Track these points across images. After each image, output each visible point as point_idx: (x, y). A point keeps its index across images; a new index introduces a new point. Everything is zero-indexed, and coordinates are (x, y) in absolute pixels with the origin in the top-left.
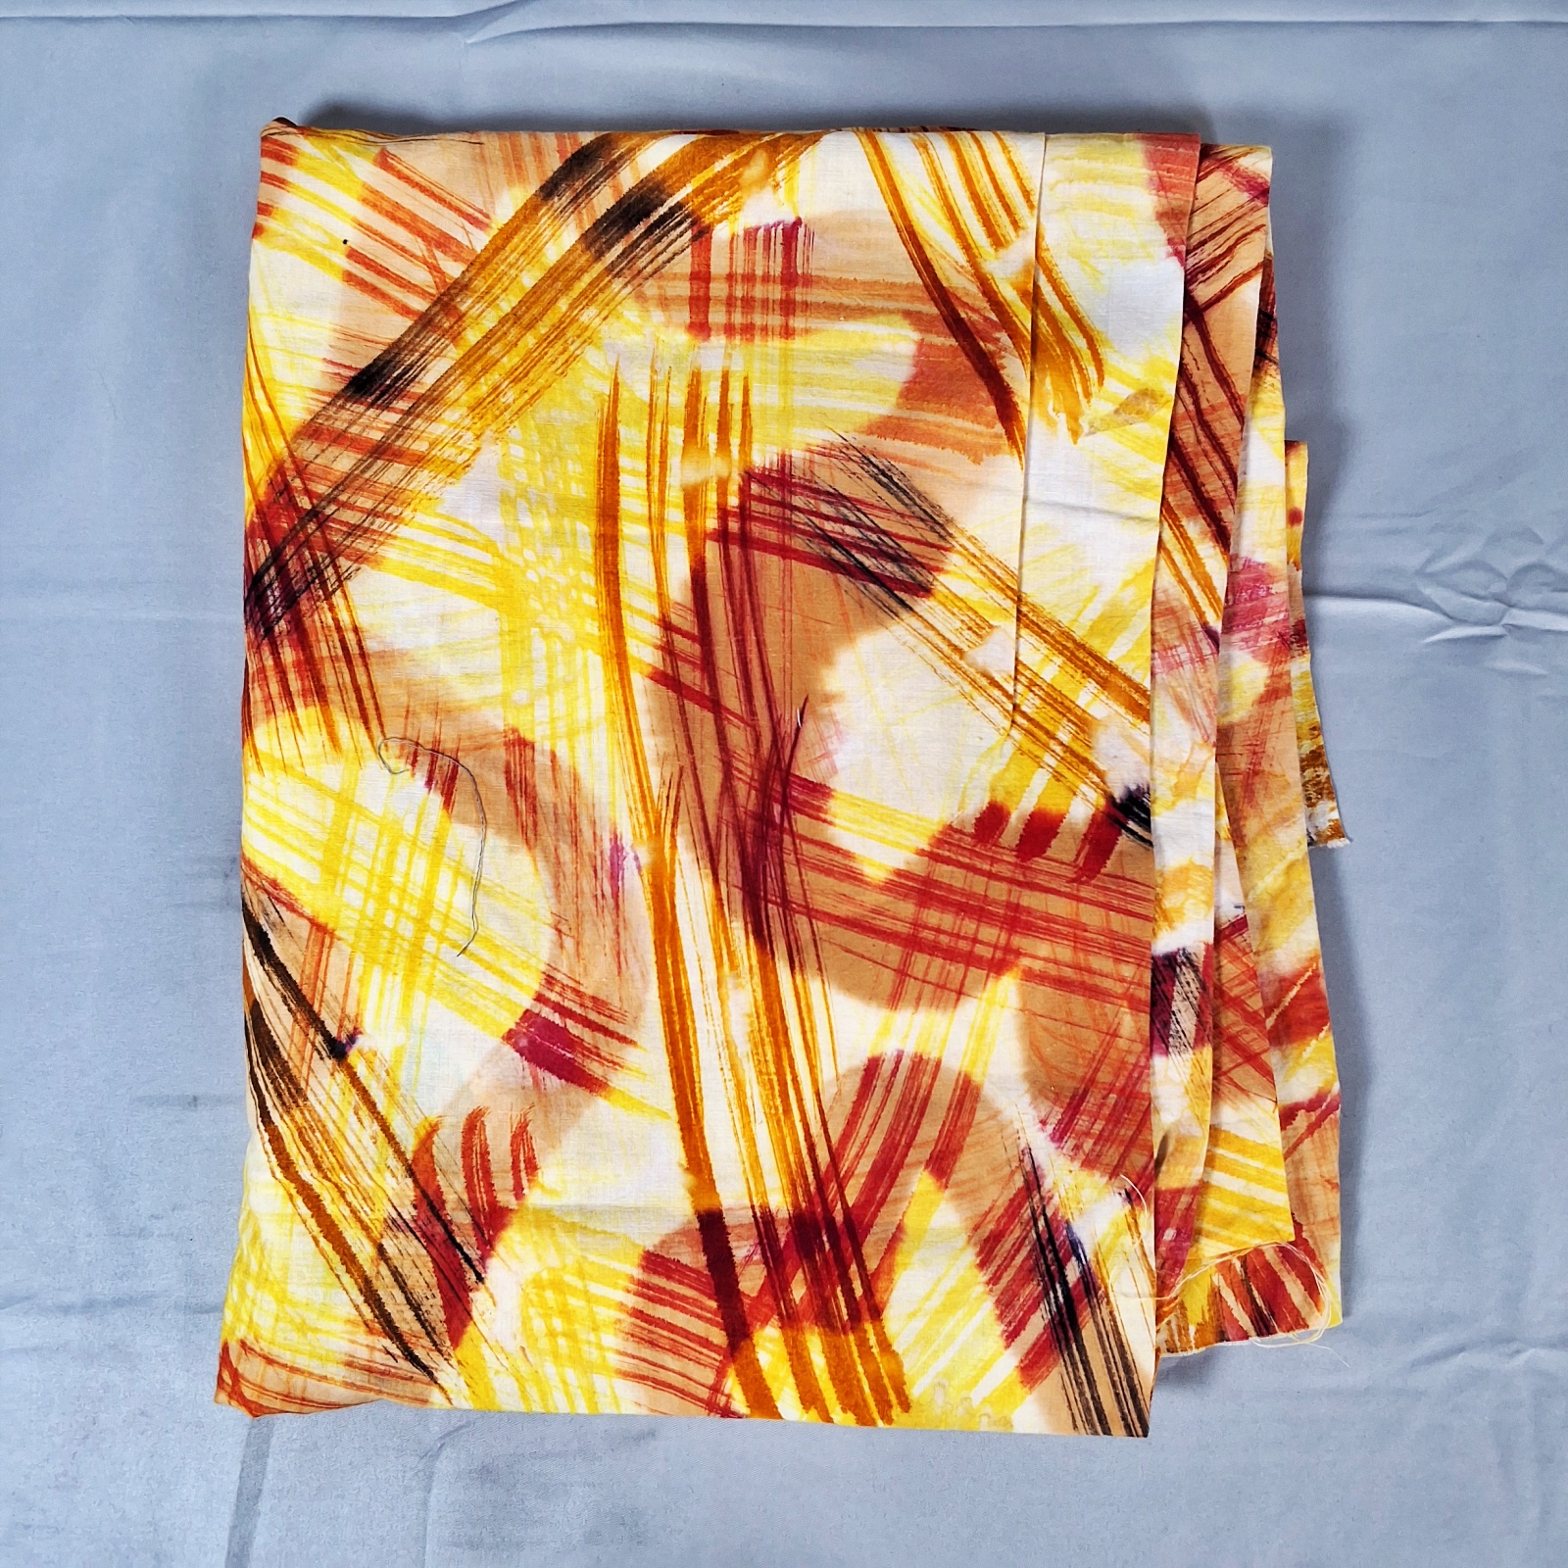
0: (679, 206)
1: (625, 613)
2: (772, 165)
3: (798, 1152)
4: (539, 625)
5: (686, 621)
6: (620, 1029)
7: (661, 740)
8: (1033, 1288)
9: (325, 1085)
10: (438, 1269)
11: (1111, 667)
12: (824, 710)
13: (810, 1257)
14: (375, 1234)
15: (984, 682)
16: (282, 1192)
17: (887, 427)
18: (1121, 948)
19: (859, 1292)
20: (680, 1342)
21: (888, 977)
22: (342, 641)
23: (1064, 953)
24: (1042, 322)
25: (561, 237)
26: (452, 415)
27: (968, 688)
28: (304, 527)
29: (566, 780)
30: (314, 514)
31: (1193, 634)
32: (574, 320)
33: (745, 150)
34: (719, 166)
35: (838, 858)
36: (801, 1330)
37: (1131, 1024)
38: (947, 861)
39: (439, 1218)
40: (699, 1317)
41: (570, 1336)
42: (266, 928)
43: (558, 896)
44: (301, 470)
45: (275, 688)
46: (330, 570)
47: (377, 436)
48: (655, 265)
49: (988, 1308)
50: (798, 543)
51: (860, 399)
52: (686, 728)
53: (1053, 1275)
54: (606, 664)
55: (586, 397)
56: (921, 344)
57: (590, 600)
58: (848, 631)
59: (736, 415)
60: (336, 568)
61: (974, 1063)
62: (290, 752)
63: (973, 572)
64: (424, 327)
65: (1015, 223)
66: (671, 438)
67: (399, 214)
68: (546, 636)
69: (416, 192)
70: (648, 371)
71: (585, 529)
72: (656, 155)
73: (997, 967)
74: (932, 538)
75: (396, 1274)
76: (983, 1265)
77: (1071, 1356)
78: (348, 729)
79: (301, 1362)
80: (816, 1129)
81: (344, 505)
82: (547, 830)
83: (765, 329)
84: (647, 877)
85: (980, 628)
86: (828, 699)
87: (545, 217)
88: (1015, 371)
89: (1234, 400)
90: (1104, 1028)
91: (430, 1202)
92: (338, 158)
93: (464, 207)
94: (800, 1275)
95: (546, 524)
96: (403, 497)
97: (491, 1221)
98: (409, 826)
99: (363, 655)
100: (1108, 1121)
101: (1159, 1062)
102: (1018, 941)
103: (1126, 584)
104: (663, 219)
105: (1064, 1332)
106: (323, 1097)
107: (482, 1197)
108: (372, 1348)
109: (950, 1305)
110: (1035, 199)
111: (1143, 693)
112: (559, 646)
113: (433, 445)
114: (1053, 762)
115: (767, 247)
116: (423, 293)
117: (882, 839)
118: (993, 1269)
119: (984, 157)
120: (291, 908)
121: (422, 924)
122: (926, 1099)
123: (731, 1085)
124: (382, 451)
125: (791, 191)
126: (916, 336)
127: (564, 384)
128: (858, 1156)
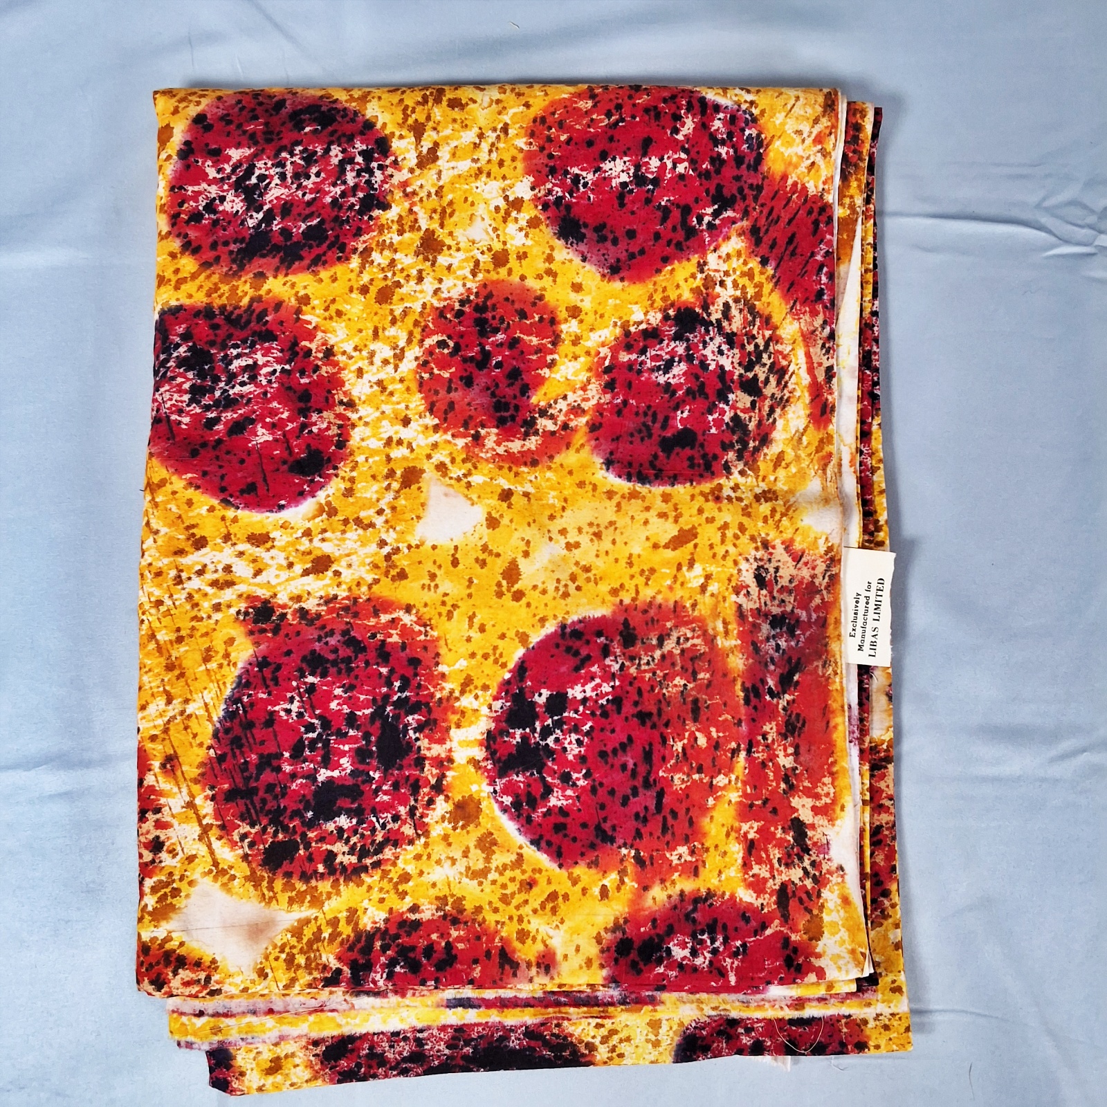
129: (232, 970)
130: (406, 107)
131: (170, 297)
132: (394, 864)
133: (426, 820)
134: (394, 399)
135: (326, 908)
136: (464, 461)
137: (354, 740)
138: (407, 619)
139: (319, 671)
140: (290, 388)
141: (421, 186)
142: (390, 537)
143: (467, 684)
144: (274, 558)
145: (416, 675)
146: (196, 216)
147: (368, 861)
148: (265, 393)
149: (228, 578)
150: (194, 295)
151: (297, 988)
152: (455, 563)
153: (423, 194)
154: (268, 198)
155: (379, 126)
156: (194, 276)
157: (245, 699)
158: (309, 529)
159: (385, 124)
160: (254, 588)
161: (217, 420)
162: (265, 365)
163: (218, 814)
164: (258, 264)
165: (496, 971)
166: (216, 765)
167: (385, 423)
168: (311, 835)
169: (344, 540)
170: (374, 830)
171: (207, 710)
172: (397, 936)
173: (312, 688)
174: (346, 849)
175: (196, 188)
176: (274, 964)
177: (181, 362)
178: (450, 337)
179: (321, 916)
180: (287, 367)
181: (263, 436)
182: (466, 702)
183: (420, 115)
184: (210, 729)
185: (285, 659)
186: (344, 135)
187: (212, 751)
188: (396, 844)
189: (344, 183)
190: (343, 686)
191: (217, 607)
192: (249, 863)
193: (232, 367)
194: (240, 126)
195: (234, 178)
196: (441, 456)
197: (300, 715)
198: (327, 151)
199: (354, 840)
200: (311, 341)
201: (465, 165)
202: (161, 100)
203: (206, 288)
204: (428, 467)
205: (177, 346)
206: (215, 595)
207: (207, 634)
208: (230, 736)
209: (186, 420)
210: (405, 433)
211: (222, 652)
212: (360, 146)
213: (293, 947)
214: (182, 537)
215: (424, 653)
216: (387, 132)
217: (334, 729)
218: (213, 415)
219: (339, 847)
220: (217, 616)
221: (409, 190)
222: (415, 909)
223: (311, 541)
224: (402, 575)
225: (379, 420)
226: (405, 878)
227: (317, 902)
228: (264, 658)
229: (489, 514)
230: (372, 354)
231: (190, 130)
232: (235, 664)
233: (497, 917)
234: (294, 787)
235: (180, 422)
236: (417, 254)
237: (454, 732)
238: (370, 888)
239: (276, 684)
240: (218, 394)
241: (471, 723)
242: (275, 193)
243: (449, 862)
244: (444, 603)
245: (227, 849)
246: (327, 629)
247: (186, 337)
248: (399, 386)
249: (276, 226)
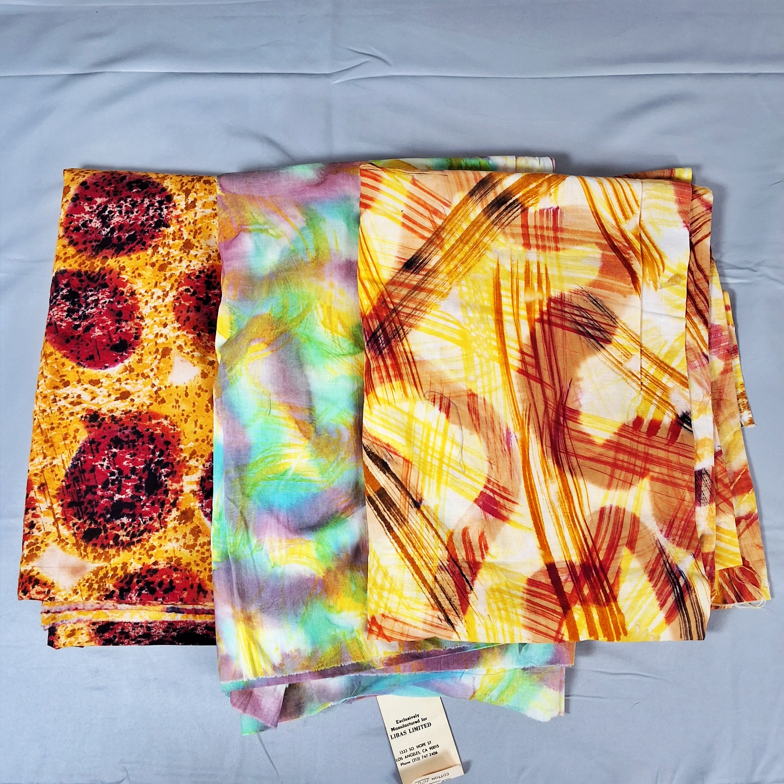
0: (517, 200)
1: (507, 348)
2: (549, 188)
3: (581, 541)
4: (477, 353)
5: (529, 351)
6: (513, 499)
7: (522, 394)
8: (669, 588)
9: (414, 518)
10: (456, 585)
11: (673, 369)
12: (577, 383)
13: (589, 579)
14: (434, 572)
15: (630, 374)
16: (399, 557)
17: (595, 284)
18: (685, 469)
19: (608, 591)
20: (544, 612)
21: (607, 478)
22: (407, 356)
23: (665, 470)
24: (643, 247)
25: (476, 211)
26: (441, 276)
27: (625, 376)
28: (391, 315)
29: (489, 409)
30: (395, 310)
31: (700, 356)
32: (481, 241)
33: (540, 181)
34: (531, 187)
35: (585, 436)
36: (588, 606)
37: (689, 496)
38: (624, 437)
39: (457, 565)
40: (551, 602)
41: (506, 610)
42: (386, 460)
43: (489, 450)
44: (389, 295)
45: (384, 374)
46: (401, 331)
47: (415, 283)
48: (509, 221)
49: (652, 597)
50: (567, 324)
51: (586, 273)
52: (531, 390)
53: (676, 583)
54: (501, 367)
55: (487, 269)
56: (603, 255)
57: (495, 343)
58: (584, 356)
59: (544, 277)
60: (403, 330)
61: (636, 509)
62: (391, 398)
63: (625, 335)
64: (430, 243)
65: (632, 211)
66: (520, 284)
67: (420, 202)
68: (479, 356)
69: (426, 194)
70: (510, 260)
71: (491, 317)
72: (509, 181)
73: (642, 475)
74: (611, 323)
75: (441, 587)
76: (650, 580)
77: (682, 612)
78: (410, 389)
79: (408, 621)
80: (586, 533)
81: (404, 306)
82: (483, 425)
83: (549, 247)
84: (520, 444)
85: (628, 355)
86: (578, 380)
87: (470, 203)
88: (637, 266)
89: (705, 277)
90: (679, 497)
91: (453, 559)
92: (398, 181)
93: (442, 199)
94: (586, 586)
95: (478, 315)
96: (426, 303)
97: (475, 567)
98: (434, 426)
99: (414, 362)
100: (682, 530)
101: (698, 509)
102: (648, 466)
103: (676, 340)
104: (511, 204)
105: (680, 603)
106: (414, 522)
107: (471, 558)
108: (433, 616)
109: (640, 595)
110: (639, 203)
111: (686, 378)
112: (484, 360)
113: (436, 286)
114: (656, 403)
115: (547, 217)
116: (429, 231)
117: (601, 429)
118: (654, 582)
119: (622, 187)
120: (396, 454)
121: (441, 460)
122: (622, 522)
123: (554, 517)
124: (417, 288)
125: (555, 197)
126: (601, 252)
127: (480, 264)
128: (602, 542)
129: (61, 588)
130: (183, 183)
131: (61, 266)
132: (148, 541)
133: (166, 520)
134: (161, 315)
135: (112, 562)
136: (191, 345)
137: (134, 480)
138: (165, 423)
139: (119, 446)
140: (112, 310)
141: (186, 219)
142: (157, 382)
143: (193, 454)
144: (101, 392)
145: (167, 449)
146: (77, 229)
147: (135, 540)
148: (101, 312)
149: (79, 400)
150: (73, 265)
151: (92, 599)
152: (187, 395)
153: (187, 222)
154: (113, 222)
155: (168, 190)
156: (73, 256)
157: (82, 459)
158: (120, 378)
159: (171, 190)
160: (90, 406)
161: (79, 326)
162: (102, 299)
163: (63, 513)
164: (105, 252)
165: (195, 595)
166: (65, 490)
167: (156, 326)
168: (108, 526)
169: (137, 384)
170: (139, 525)
171: (63, 463)
172: (146, 577)
173: (115, 454)
174: (125, 533)
175: (79, 216)
176: (82, 588)
177: (64, 297)
178: (191, 287)
179: (109, 566)
180: (112, 300)
181: (98, 332)
182: (192, 463)
183: (189, 186)
184: (64, 472)
185: (103, 440)
186: (151, 194)
187: (64, 483)
188: (149, 532)
189: (148, 215)
190: (130, 454)
191: (72, 414)
192: (76, 537)
193: (88, 300)
194: (102, 188)
195: (97, 211)
196: (180, 342)
197: (108, 467)
198: (143, 201)
199: (129, 529)
200: (124, 288)
201: (209, 211)
202: (67, 174)
203: (79, 262)
204: (174, 347)
205: (63, 289)
206: (71, 408)
207: (66, 427)
208: (73, 476)
209: (64, 324)
210: (164, 331)
211: (72, 436)
212: (158, 198)
213: (93, 580)
214: (58, 380)
215: (172, 439)
216: (172, 193)
217: (124, 475)
218: (78, 323)
219: (121, 533)
220: (71, 418)
221: (180, 219)
222: (156, 563)
223: (120, 384)
224: (163, 401)
225: (153, 325)
226: (153, 548)
227: (108, 559)
228: (93, 439)
229: (203, 371)
230: (153, 294)
231: (78, 188)
232: (78, 442)
233: (198, 568)
234: (102, 502)
235: (61, 326)
236: (181, 250)
237: (184, 477)
238: (135, 553)
239: (98, 452)
240: (80, 313)
241: (194, 473)
242: (116, 219)
243: (175, 540)
244: (183, 415)
245: (66, 530)
246: (125, 426)
247: (66, 285)
248: (164, 309)
249: (115, 235)
